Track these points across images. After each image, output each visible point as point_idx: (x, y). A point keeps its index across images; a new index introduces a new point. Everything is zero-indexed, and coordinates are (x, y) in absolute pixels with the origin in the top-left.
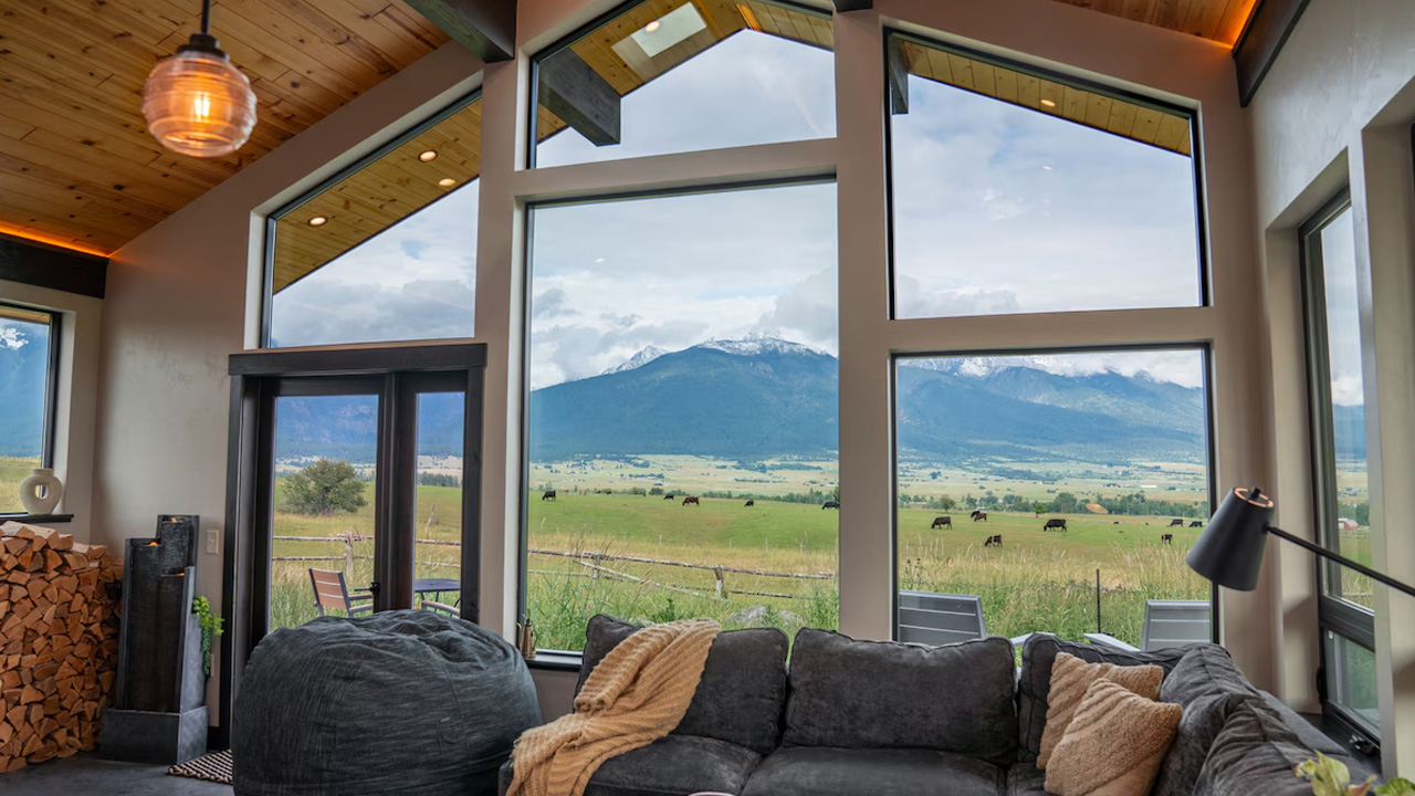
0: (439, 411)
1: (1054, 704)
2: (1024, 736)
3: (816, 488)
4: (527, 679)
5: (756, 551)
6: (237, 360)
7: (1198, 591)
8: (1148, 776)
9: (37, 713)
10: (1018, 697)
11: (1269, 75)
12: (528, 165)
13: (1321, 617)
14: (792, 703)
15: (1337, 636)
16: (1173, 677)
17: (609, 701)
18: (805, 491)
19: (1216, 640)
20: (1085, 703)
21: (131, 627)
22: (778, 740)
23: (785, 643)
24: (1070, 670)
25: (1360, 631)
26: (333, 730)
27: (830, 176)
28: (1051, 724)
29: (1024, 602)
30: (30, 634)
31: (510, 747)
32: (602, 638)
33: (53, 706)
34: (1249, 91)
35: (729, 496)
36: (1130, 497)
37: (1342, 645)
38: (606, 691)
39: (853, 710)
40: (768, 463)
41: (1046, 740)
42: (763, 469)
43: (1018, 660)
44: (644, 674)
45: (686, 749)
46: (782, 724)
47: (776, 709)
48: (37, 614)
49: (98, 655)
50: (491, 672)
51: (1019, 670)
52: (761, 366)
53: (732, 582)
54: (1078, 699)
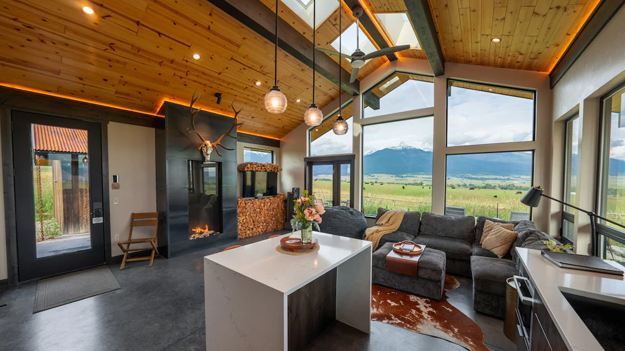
0: (346, 169)
1: (484, 231)
2: (476, 237)
3: (416, 182)
4: (365, 220)
5: (401, 196)
6: (305, 159)
7: (526, 209)
8: (508, 247)
9: (275, 222)
10: (475, 229)
11: (559, 82)
12: (363, 117)
13: (562, 216)
14: (422, 226)
15: (567, 221)
16: (517, 227)
17: (384, 224)
18: (413, 182)
19: (531, 219)
20: (493, 231)
21: (289, 208)
22: (418, 234)
23: (420, 215)
24: (489, 224)
25: (571, 219)
26: (332, 226)
27: (433, 115)
28: (484, 235)
29: (476, 211)
30: (274, 208)
31: (365, 231)
32: (381, 212)
33: (277, 221)
34: (553, 85)
35: (394, 183)
36: (509, 185)
37: (568, 223)
38: (383, 222)
39: (436, 229)
40: (403, 176)
41: (482, 238)
42: (402, 177)
43: (476, 221)
44: (391, 219)
45: (400, 234)
46: (419, 231)
47: (418, 228)
48: (274, 205)
49: (283, 213)
50: (359, 218)
51: (476, 223)
52: (402, 152)
53: (397, 203)
54: (491, 230)
